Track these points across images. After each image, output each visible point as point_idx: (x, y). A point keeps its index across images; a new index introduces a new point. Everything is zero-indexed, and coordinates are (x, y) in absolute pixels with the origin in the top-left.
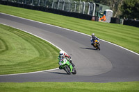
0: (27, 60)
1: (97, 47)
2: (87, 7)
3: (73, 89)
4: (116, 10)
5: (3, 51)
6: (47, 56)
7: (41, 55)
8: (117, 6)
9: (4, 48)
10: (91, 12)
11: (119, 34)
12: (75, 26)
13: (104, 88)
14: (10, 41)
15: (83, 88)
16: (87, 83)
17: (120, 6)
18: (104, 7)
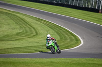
2: (95, 3)
5: (34, 36)
6: (66, 39)
7: (61, 39)
9: (35, 33)
10: (99, 7)
12: (87, 17)
14: (39, 28)
15: (92, 62)
16: (96, 59)
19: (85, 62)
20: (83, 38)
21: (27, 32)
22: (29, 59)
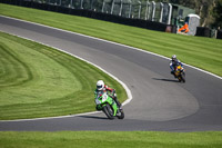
0: (62, 95)
1: (179, 77)
2: (158, 10)
3: (136, 143)
4: (205, 14)
5: (24, 81)
7: (84, 88)
8: (206, 8)
9: (26, 76)
10: (165, 19)
11: (209, 54)
12: (139, 41)
13: (186, 141)
14: (36, 65)
16: (158, 133)
17: (211, 8)
18: (186, 10)
19: (136, 139)
20: (131, 87)
21: (8, 73)
22: (12, 132)
